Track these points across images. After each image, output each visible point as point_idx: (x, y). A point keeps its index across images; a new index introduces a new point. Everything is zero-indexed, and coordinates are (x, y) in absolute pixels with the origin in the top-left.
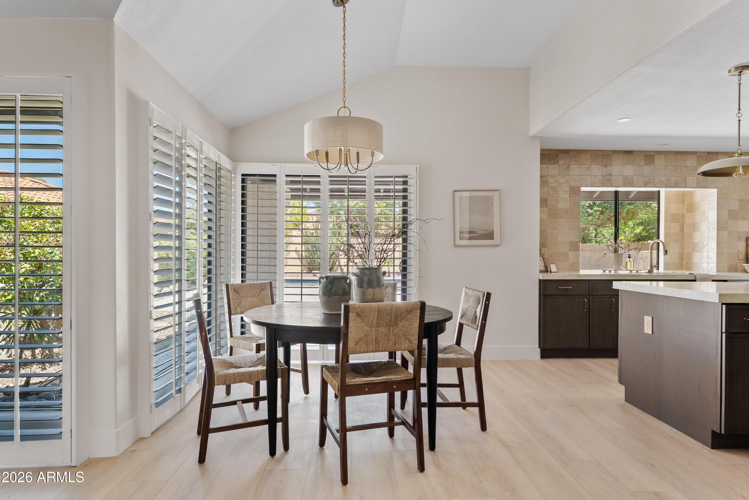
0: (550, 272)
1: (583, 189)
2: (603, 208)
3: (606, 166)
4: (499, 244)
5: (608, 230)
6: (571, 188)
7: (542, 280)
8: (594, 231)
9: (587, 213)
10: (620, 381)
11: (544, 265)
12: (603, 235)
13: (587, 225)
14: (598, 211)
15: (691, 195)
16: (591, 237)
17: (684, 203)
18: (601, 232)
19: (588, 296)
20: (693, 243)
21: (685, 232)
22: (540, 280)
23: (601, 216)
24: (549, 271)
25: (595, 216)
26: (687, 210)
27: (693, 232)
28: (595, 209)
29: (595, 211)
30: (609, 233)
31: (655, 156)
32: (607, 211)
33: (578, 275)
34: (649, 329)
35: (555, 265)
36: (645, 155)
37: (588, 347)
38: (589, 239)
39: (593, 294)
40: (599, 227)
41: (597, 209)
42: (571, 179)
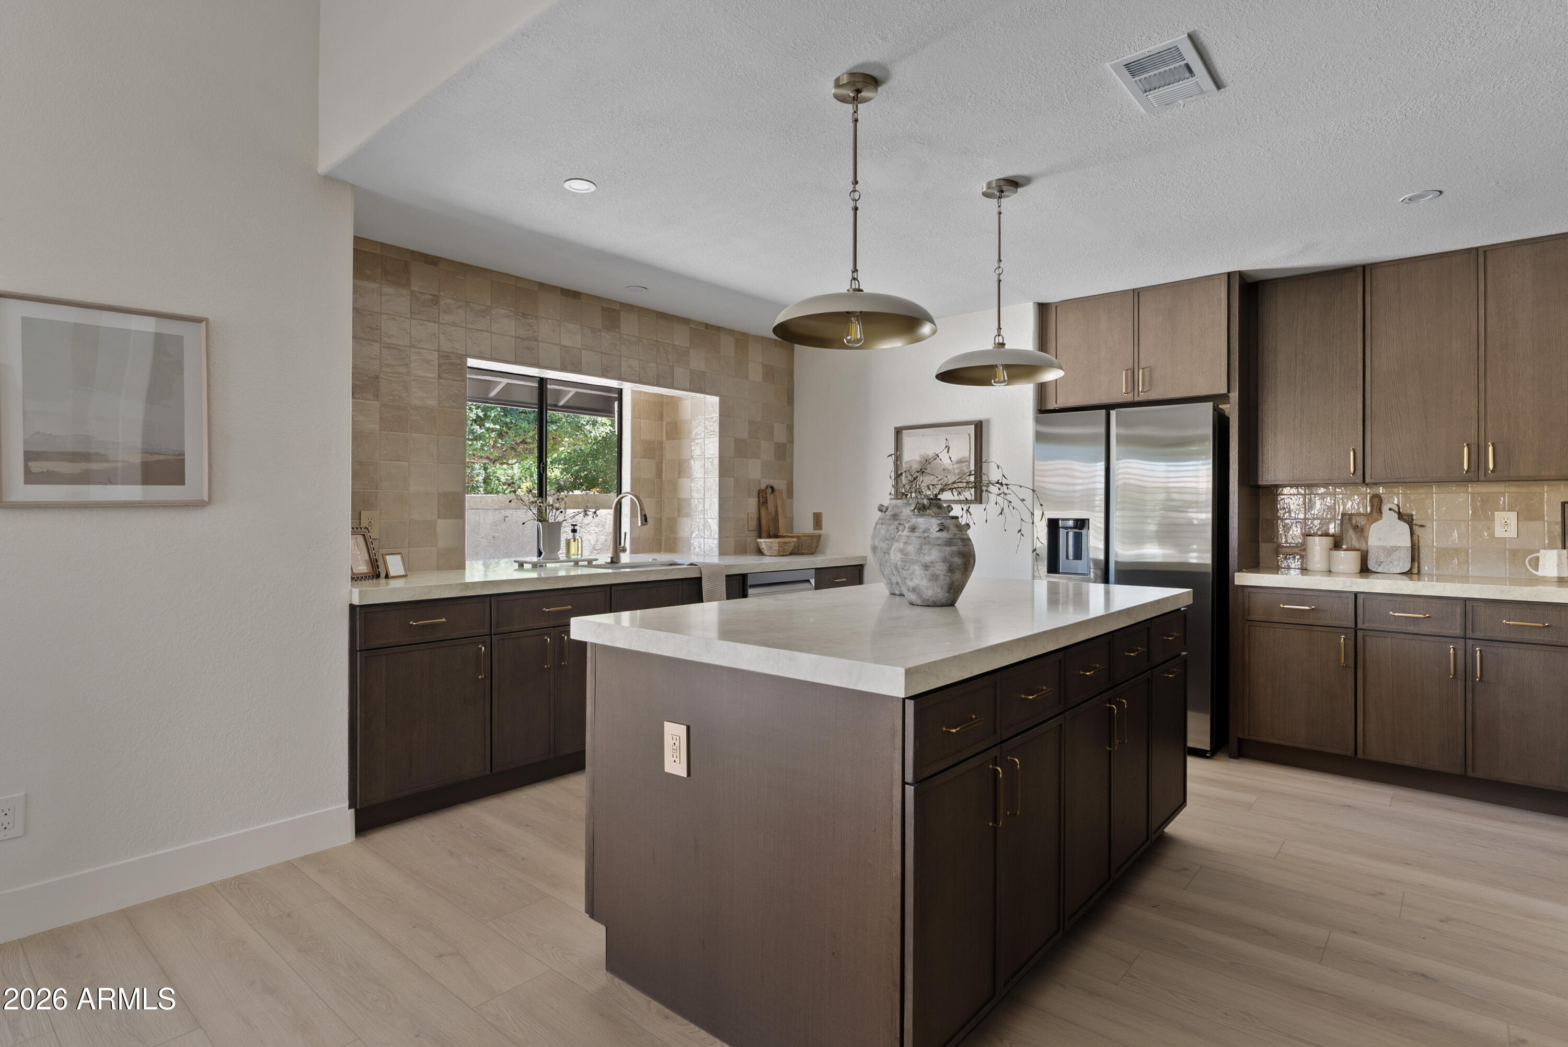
0: (387, 576)
1: (472, 362)
2: (503, 427)
3: (524, 315)
4: (206, 498)
5: (505, 470)
6: (444, 356)
7: (361, 606)
8: (482, 472)
9: (473, 433)
10: (592, 911)
11: (367, 558)
12: (498, 480)
13: (472, 457)
14: (493, 430)
15: (673, 403)
16: (477, 481)
17: (663, 421)
18: (494, 473)
19: (487, 639)
20: (679, 499)
21: (664, 477)
22: (352, 608)
23: (500, 441)
24: (383, 575)
25: (487, 441)
26: (667, 434)
27: (679, 478)
28: (487, 425)
29: (488, 429)
30: (508, 476)
31: (621, 313)
32: (510, 432)
33: (461, 584)
34: (677, 760)
35: (399, 557)
36: (602, 307)
37: (488, 772)
38: (473, 486)
39: (501, 630)
40: (494, 462)
41: (492, 426)
42: (444, 333)
